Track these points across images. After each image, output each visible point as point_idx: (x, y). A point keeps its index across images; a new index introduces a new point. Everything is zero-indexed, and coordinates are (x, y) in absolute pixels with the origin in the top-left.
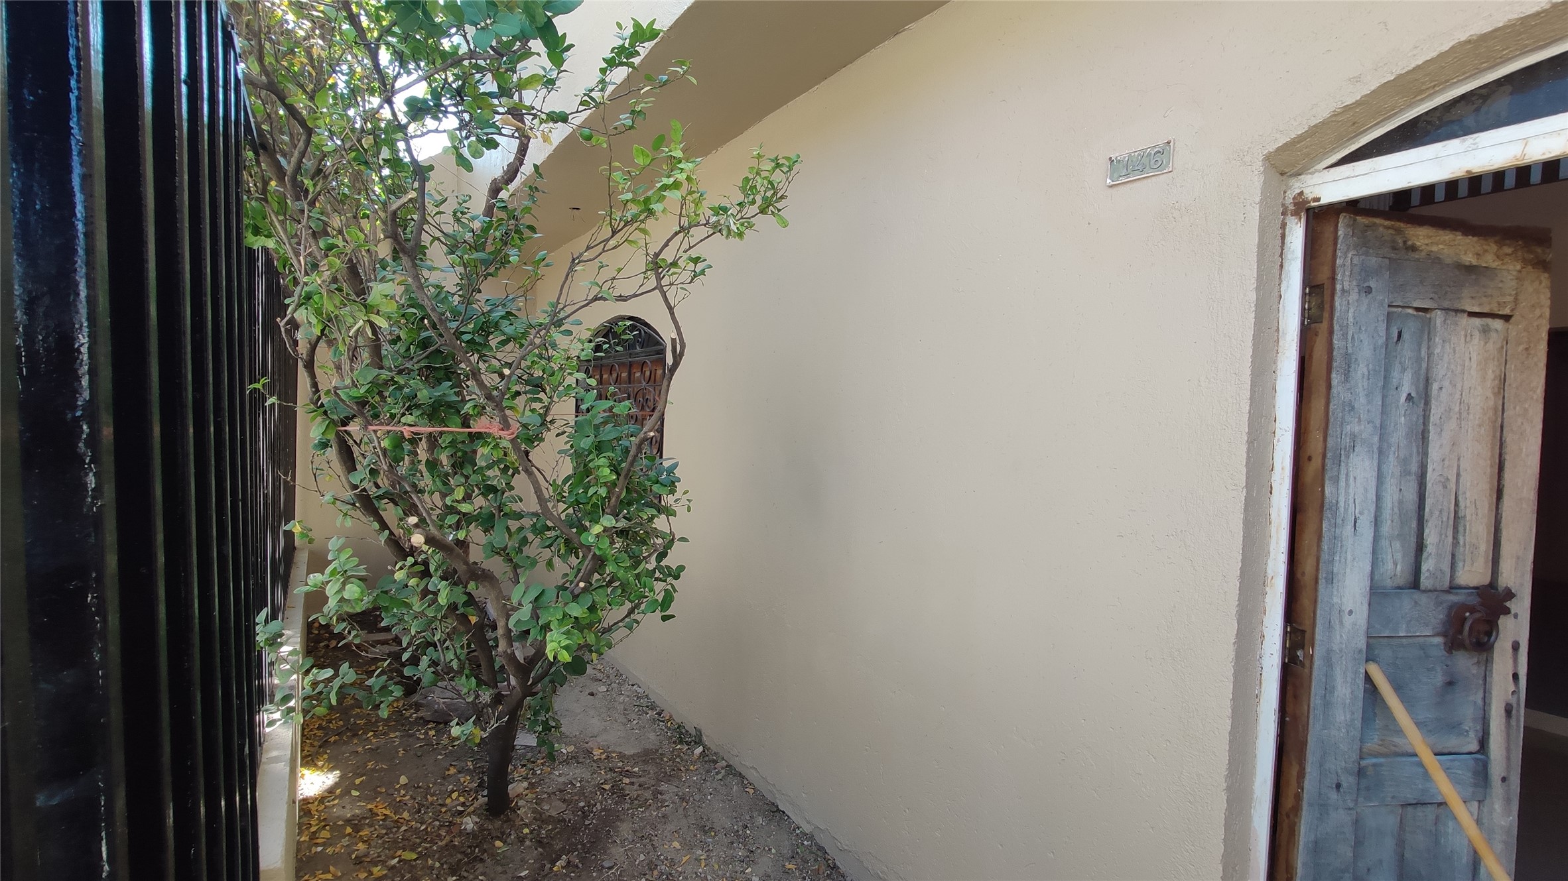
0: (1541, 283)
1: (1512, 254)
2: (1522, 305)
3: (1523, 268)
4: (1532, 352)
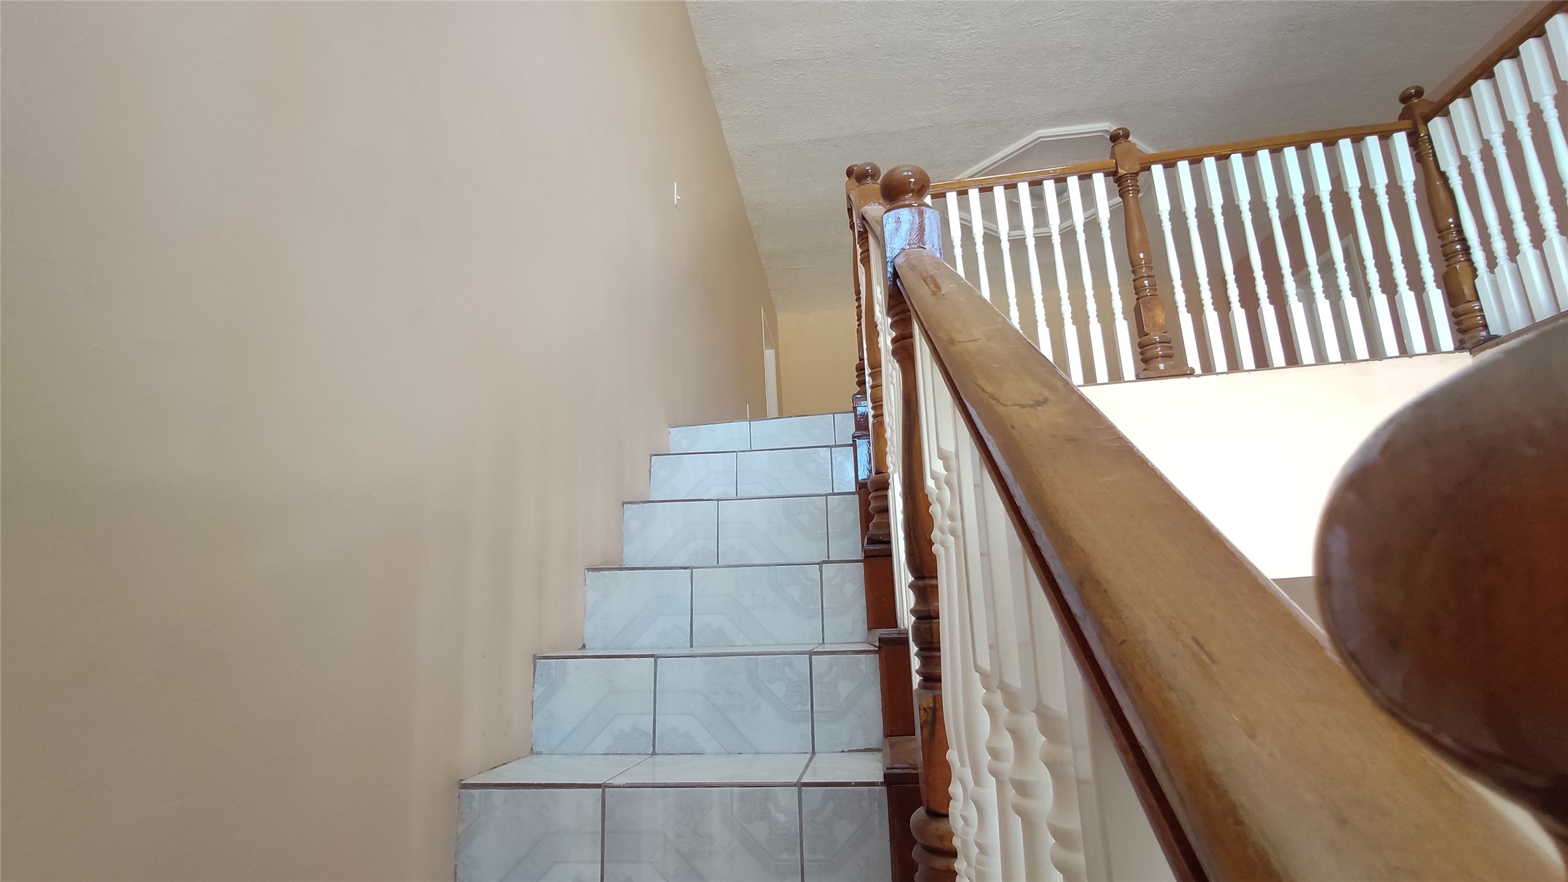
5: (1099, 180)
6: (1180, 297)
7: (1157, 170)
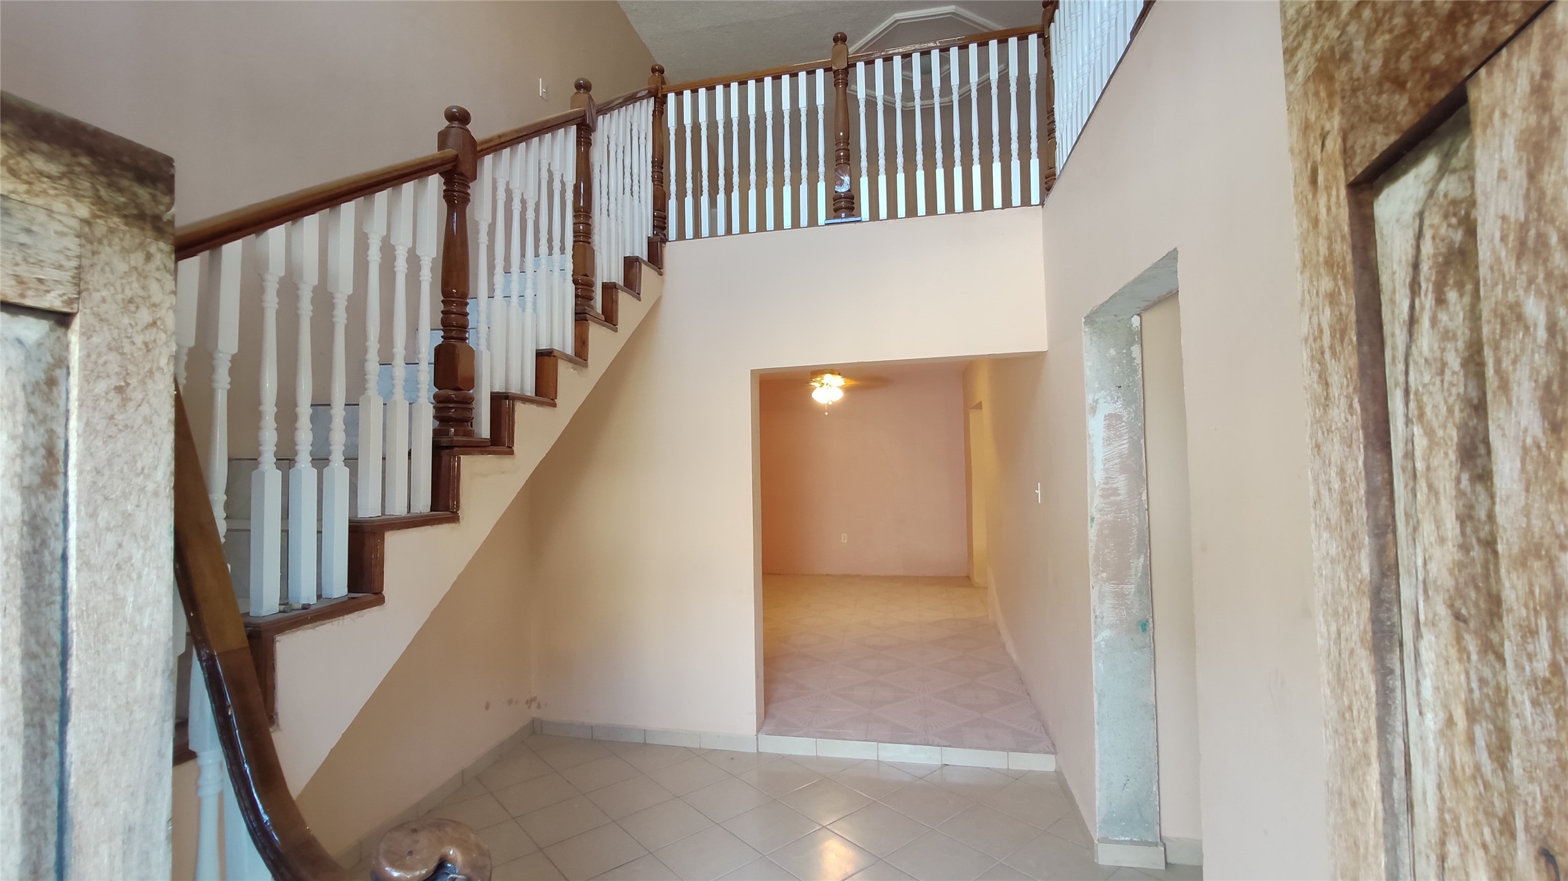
0: (149, 257)
1: (60, 178)
2: (97, 296)
3: (95, 216)
4: (137, 395)
5: (820, 73)
6: (864, 163)
7: (860, 66)
